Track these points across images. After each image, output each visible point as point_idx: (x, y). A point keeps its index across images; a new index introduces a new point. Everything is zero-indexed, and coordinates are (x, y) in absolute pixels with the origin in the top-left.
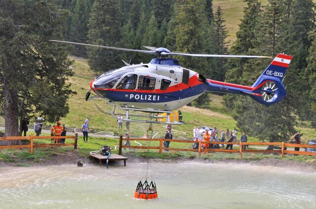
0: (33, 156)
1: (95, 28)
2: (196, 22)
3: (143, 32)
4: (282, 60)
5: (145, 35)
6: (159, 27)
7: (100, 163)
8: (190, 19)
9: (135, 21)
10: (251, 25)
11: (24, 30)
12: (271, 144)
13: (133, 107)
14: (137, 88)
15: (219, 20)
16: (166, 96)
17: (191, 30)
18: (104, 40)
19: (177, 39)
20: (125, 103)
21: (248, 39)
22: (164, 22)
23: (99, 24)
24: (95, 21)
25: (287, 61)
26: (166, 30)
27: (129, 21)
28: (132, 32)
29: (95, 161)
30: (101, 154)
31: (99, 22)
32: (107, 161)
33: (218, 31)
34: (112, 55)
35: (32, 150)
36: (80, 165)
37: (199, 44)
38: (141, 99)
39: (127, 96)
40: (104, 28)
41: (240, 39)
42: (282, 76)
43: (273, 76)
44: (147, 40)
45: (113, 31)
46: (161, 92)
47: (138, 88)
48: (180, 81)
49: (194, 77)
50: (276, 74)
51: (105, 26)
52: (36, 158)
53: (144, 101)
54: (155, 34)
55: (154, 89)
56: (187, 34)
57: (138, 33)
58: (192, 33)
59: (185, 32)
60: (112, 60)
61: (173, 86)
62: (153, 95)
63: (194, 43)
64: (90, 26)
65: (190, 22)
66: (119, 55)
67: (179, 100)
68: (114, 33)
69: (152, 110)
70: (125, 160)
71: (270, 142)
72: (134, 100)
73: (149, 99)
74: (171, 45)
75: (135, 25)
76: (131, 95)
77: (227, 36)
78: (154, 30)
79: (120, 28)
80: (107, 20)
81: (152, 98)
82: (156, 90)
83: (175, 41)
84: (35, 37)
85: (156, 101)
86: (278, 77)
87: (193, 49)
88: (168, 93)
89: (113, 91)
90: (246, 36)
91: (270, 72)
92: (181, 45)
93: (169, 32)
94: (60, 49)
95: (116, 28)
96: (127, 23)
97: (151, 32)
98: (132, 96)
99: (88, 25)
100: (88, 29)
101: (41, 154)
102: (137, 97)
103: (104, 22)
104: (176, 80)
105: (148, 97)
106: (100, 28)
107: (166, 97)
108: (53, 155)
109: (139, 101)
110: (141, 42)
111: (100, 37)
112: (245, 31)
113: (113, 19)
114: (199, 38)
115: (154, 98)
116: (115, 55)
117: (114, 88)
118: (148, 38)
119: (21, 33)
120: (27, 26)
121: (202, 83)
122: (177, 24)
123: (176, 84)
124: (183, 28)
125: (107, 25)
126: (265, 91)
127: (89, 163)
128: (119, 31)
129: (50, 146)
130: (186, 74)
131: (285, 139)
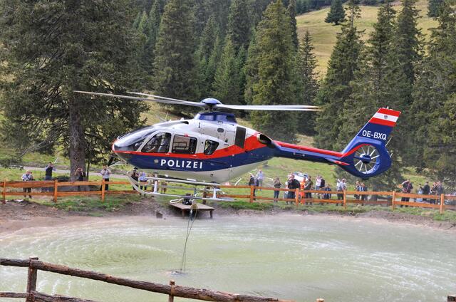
0: (104, 204)
1: (162, 54)
2: (283, 49)
3: (217, 59)
4: (386, 117)
5: (220, 63)
6: (236, 54)
7: (183, 214)
8: (275, 46)
9: (208, 47)
10: (348, 53)
11: (96, 57)
12: (375, 193)
13: (167, 176)
14: (170, 151)
15: (308, 47)
16: (213, 162)
17: (277, 58)
18: (173, 69)
19: (260, 69)
20: (156, 171)
21: (344, 70)
22: (242, 49)
23: (167, 50)
24: (163, 47)
25: (393, 119)
26: (244, 58)
27: (201, 46)
28: (204, 60)
29: (177, 211)
30: (183, 203)
31: (168, 48)
32: (191, 211)
33: (306, 60)
34: (182, 87)
35: (103, 197)
36: (159, 215)
37: (286, 74)
38: (177, 166)
39: (156, 161)
40: (173, 55)
41: (334, 70)
42: (385, 139)
43: (372, 138)
44: (222, 69)
45: (183, 58)
46: (205, 157)
47: (172, 150)
48: (232, 143)
49: (253, 138)
50: (376, 135)
51: (175, 53)
52: (108, 206)
53: (181, 169)
54: (232, 63)
55: (194, 154)
56: (272, 63)
57: (211, 61)
58: (278, 62)
59: (269, 60)
60: (182, 92)
61: (221, 150)
62: (193, 160)
63: (280, 73)
64: (157, 52)
65: (276, 50)
66: (190, 87)
67: (230, 169)
68: (184, 61)
69: (194, 181)
70: (211, 211)
71: (374, 191)
72: (166, 167)
73: (188, 166)
74: (251, 76)
75: (208, 52)
76: (162, 160)
77: (316, 66)
78: (232, 58)
79: (192, 55)
80: (176, 46)
81: (192, 165)
82: (197, 154)
83: (258, 71)
84: (108, 66)
85: (198, 170)
86: (379, 140)
87: (279, 80)
88: (215, 159)
89: (137, 155)
90: (342, 67)
91: (368, 133)
92: (265, 76)
93: (249, 60)
94: (136, 80)
95: (188, 54)
96: (198, 48)
97: (227, 60)
98: (163, 162)
99: (154, 51)
100: (153, 56)
101: (114, 202)
102: (171, 163)
103: (172, 47)
104: (226, 141)
105: (186, 164)
106: (168, 55)
107: (212, 164)
108: (127, 204)
109: (174, 168)
110: (214, 71)
111: (168, 65)
112: (341, 60)
113: (183, 44)
114: (286, 68)
115: (195, 165)
116: (185, 87)
117: (139, 150)
118: (223, 67)
119: (91, 62)
120: (99, 53)
121: (265, 146)
122: (258, 51)
123: (226, 147)
124: (267, 55)
125: (176, 52)
126: (360, 159)
127: (170, 214)
128: (190, 59)
129: (124, 193)
130: (240, 133)
131: (391, 187)
